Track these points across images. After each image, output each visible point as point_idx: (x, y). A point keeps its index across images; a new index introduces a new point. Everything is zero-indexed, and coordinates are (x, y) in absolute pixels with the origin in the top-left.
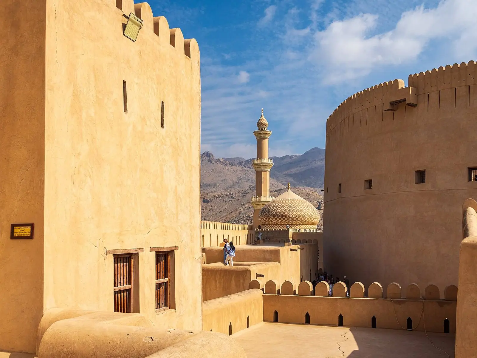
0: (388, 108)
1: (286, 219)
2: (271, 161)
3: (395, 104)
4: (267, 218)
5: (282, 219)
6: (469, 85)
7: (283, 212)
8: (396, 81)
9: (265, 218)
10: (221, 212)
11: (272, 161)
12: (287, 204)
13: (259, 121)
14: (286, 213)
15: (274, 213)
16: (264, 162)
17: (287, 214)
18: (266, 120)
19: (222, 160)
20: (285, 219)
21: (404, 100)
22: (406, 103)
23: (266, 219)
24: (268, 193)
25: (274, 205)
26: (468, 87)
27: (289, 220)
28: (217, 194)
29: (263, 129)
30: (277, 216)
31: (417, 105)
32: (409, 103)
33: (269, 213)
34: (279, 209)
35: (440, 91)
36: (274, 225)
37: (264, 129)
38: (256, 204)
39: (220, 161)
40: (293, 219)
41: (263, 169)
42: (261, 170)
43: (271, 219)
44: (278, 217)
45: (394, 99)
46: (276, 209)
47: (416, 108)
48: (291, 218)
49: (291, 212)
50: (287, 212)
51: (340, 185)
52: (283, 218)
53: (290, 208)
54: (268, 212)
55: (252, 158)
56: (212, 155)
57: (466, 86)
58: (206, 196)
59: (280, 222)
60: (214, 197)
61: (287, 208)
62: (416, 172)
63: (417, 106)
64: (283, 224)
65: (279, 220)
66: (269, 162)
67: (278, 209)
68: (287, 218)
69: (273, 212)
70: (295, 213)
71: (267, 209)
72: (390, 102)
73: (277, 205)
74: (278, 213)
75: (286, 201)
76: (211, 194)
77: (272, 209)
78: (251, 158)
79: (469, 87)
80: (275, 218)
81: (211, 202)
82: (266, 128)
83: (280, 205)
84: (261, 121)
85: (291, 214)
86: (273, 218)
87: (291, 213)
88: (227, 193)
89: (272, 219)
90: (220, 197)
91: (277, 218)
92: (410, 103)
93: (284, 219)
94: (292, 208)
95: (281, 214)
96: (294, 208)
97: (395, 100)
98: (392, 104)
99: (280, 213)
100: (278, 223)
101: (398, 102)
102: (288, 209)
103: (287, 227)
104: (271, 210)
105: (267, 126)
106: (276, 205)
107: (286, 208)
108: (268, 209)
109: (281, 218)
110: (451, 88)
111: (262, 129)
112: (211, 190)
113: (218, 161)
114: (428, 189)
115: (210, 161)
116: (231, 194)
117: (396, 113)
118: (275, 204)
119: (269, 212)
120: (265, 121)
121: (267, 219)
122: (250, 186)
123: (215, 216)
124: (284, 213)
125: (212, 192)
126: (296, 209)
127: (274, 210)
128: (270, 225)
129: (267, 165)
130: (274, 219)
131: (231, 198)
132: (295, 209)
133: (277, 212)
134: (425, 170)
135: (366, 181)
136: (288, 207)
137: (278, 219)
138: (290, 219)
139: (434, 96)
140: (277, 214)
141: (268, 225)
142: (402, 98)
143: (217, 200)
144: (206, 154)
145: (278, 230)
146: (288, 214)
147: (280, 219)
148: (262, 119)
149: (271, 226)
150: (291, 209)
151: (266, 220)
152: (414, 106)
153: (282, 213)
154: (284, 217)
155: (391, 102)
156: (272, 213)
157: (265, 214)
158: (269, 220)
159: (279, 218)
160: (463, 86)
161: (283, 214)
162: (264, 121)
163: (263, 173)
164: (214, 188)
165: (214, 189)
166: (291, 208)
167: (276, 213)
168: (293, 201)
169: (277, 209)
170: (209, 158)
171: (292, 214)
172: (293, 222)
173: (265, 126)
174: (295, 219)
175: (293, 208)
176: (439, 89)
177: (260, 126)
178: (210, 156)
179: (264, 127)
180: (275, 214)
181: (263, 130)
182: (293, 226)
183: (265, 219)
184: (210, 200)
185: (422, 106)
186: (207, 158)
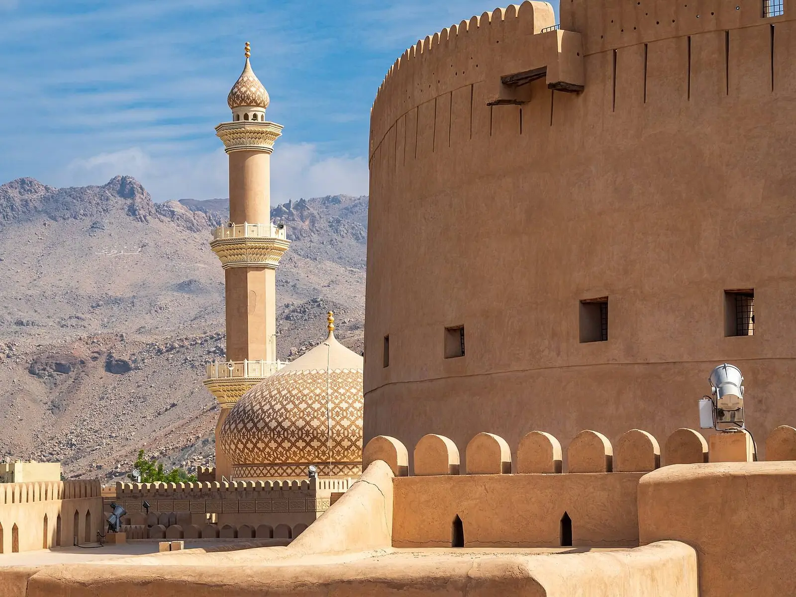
0: (496, 97)
1: (315, 444)
2: (281, 231)
3: (521, 82)
4: (247, 443)
5: (301, 444)
6: (727, 28)
7: (304, 419)
8: (527, 8)
9: (242, 443)
10: (173, 405)
11: (283, 231)
12: (318, 391)
13: (236, 90)
14: (315, 423)
15: (273, 424)
16: (256, 236)
17: (318, 427)
18: (260, 84)
19: (179, 209)
20: (312, 444)
21: (541, 73)
22: (547, 82)
23: (245, 446)
24: (271, 348)
25: (273, 393)
26: (724, 34)
27: (326, 446)
28: (159, 340)
29: (251, 116)
30: (281, 433)
31: (583, 87)
32: (554, 81)
33: (255, 425)
34: (292, 410)
35: (646, 45)
36: (272, 465)
37: (255, 116)
38: (225, 388)
39: (173, 212)
40: (339, 444)
41: (250, 259)
42: (242, 265)
43: (261, 445)
44: (286, 438)
45: (513, 68)
46: (279, 410)
47: (582, 95)
48: (334, 440)
49: (334, 419)
50: (319, 419)
51: (387, 339)
52: (305, 441)
53: (330, 406)
54: (252, 420)
55: (293, 201)
56: (141, 188)
57: (718, 31)
58: (119, 345)
59: (295, 453)
60: (148, 351)
61: (319, 406)
62: (584, 303)
63: (585, 90)
64: (303, 464)
65: (290, 448)
66: (273, 236)
67: (286, 410)
68: (319, 440)
69: (267, 420)
70: (345, 423)
71: (249, 407)
72: (502, 78)
73: (283, 393)
74: (286, 424)
75: (315, 378)
76: (139, 338)
77: (266, 408)
78: (290, 201)
79: (727, 33)
80: (276, 441)
81: (137, 368)
82: (260, 112)
83: (294, 392)
84: (243, 89)
85: (334, 427)
86: (270, 441)
87: (331, 423)
88: (198, 334)
89: (267, 445)
90: (172, 348)
91: (283, 441)
92: (559, 83)
93: (308, 444)
94: (337, 405)
95: (296, 427)
96: (344, 405)
97: (516, 72)
98: (510, 83)
99: (293, 423)
100: (287, 458)
101: (526, 78)
102: (323, 409)
103: (310, 474)
104: (264, 412)
105: (264, 107)
106: (279, 392)
107: (316, 406)
108: (252, 407)
109: (297, 441)
110: (678, 37)
111: (246, 117)
112: (139, 322)
113: (164, 211)
114: (616, 360)
115: (134, 214)
116: (212, 338)
117: (527, 110)
118: (276, 392)
119: (256, 420)
120: (255, 87)
121: (250, 445)
122: (287, 306)
123: (151, 421)
124: (308, 423)
125: (139, 331)
126: (351, 409)
127: (274, 410)
128: (258, 466)
129: (264, 246)
130: (273, 445)
131: (214, 352)
132: (347, 409)
133: (284, 420)
134: (607, 298)
135: (450, 330)
136: (323, 402)
137: (286, 445)
138: (330, 444)
139: (630, 60)
140: (283, 428)
141: (253, 465)
142: (536, 65)
143: (161, 360)
144: (118, 187)
145: (276, 483)
146: (323, 427)
147: (293, 444)
148: (245, 79)
149: (265, 472)
150: (333, 409)
151: (244, 449)
152: (575, 91)
153: (301, 423)
154: (307, 435)
155: (506, 77)
156: (267, 424)
157: (241, 426)
158: (256, 450)
159: (289, 441)
160: (711, 32)
161: (303, 428)
162: (253, 89)
163: (251, 275)
164: (148, 317)
165: (149, 321)
166: (333, 405)
167: (279, 424)
168: (340, 380)
169: (284, 407)
170: (129, 201)
171: (338, 427)
172: (338, 453)
173: (258, 105)
174: (346, 443)
175: (341, 405)
176: (645, 41)
177: (239, 106)
178: (131, 194)
179: (255, 109)
180: (277, 427)
181: (250, 120)
182: (341, 470)
183: (241, 446)
184: (135, 361)
185: (596, 92)
186: (121, 201)
